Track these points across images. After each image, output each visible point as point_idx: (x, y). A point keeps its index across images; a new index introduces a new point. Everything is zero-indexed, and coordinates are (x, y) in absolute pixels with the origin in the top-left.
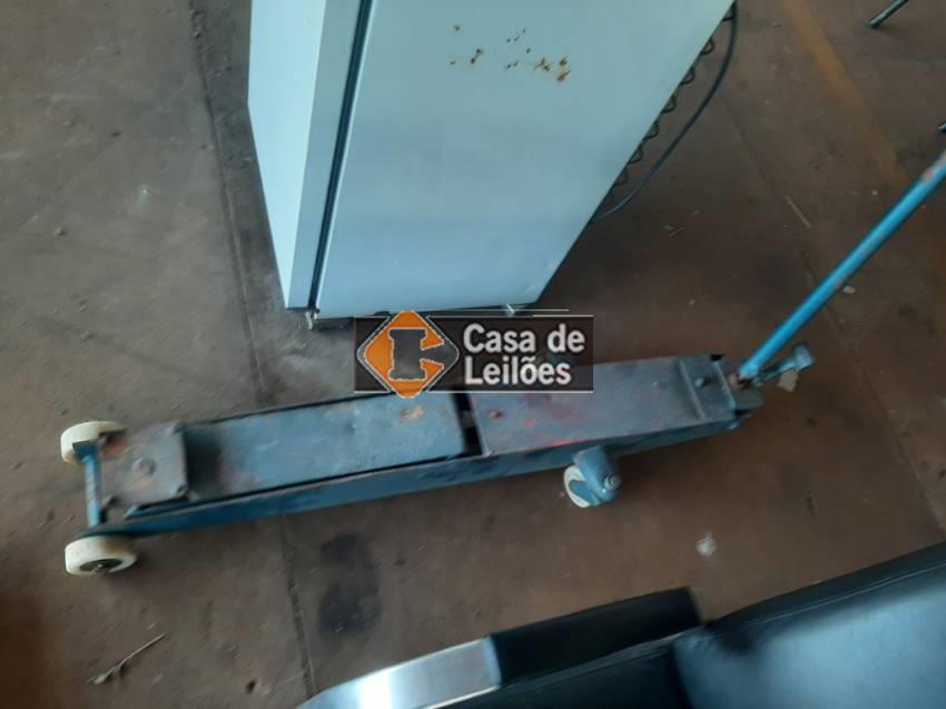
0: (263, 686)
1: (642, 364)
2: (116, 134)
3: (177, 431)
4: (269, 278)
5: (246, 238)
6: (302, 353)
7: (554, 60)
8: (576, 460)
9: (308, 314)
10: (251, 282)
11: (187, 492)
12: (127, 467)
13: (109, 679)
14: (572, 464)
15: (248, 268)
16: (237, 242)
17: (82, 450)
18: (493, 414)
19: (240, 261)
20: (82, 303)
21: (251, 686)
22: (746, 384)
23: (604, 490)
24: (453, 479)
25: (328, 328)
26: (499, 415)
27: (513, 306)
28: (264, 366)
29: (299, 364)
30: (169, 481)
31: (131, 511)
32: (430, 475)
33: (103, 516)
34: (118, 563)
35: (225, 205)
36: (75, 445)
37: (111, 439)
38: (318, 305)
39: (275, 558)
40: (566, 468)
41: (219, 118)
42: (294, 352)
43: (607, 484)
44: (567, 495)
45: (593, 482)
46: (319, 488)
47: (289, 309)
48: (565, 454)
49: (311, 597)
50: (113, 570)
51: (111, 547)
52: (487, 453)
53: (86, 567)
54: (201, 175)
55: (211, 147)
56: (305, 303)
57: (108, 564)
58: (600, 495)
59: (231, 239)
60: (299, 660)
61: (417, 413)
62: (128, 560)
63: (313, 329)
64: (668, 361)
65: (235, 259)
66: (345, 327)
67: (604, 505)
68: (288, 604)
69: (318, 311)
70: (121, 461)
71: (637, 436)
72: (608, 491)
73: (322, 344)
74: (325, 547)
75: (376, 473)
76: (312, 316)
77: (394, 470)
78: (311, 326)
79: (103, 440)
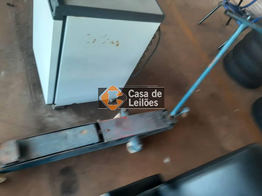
4: (41, 95)
5: (34, 85)
6: (51, 117)
7: (115, 41)
8: (130, 141)
9: (53, 105)
10: (36, 98)
15: (35, 94)
16: (31, 86)
18: (107, 130)
19: (33, 92)
22: (172, 117)
24: (97, 149)
25: (59, 109)
26: (108, 130)
29: (51, 120)
32: (90, 149)
35: (27, 76)
38: (56, 102)
40: (127, 143)
41: (25, 52)
42: (49, 116)
47: (48, 104)
52: (106, 141)
54: (20, 66)
55: (23, 60)
56: (51, 103)
59: (29, 86)
61: (85, 132)
63: (54, 109)
65: (31, 91)
69: (55, 104)
73: (58, 114)
75: (75, 149)
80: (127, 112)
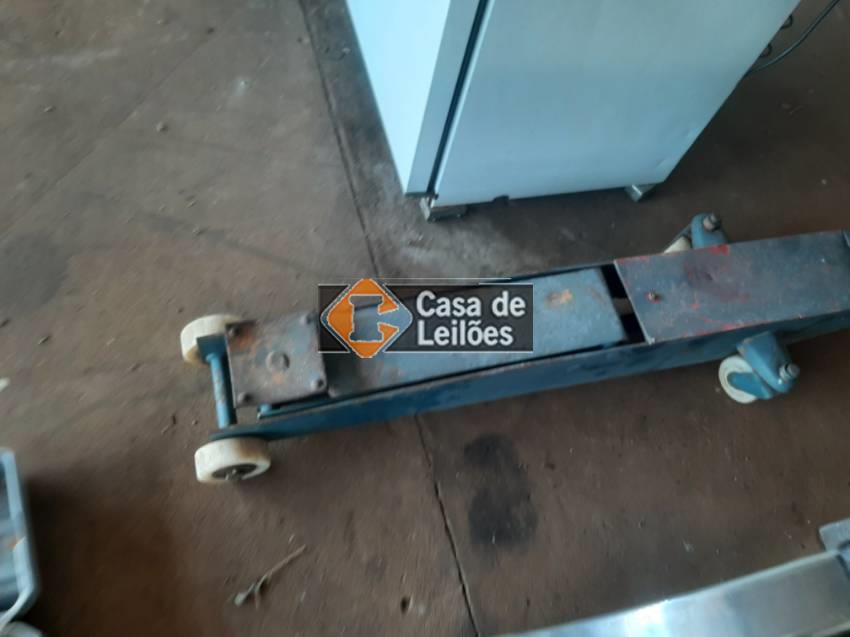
0: (416, 602)
1: (805, 238)
2: (211, 31)
3: (309, 321)
4: (379, 168)
5: (351, 129)
6: (420, 245)
8: (741, 349)
9: (423, 202)
10: (361, 174)
11: (327, 388)
12: (260, 361)
13: (250, 598)
14: (735, 353)
15: (356, 159)
16: (342, 132)
17: (205, 345)
18: (650, 297)
20: (190, 198)
21: (404, 604)
23: (780, 380)
24: (603, 373)
25: (446, 217)
26: (657, 298)
27: (640, 187)
28: (383, 258)
29: (418, 255)
30: (307, 376)
31: (264, 409)
32: (587, 367)
33: (232, 417)
34: (252, 467)
35: (327, 96)
36: (199, 340)
37: (241, 330)
38: (437, 188)
39: (417, 462)
40: (725, 358)
41: (313, 11)
42: (413, 244)
43: (783, 372)
44: (722, 389)
45: (766, 373)
46: (466, 381)
47: (409, 195)
48: (728, 342)
49: (459, 504)
50: (246, 476)
51: (246, 450)
52: (650, 340)
53: (219, 474)
54: (299, 66)
55: (307, 40)
56: (423, 188)
57: (242, 469)
58: (774, 386)
59: (336, 131)
60: (454, 573)
61: (566, 297)
62: (263, 465)
63: (430, 219)
64: (832, 236)
65: (342, 150)
66: (462, 216)
67: (778, 398)
68: (436, 512)
69: (436, 197)
70: (252, 356)
71: (812, 319)
72: (784, 382)
73: (440, 235)
74: (468, 449)
75: (529, 364)
76: (429, 203)
77: (548, 361)
78: (427, 214)
79: (231, 332)
80: (717, 231)
